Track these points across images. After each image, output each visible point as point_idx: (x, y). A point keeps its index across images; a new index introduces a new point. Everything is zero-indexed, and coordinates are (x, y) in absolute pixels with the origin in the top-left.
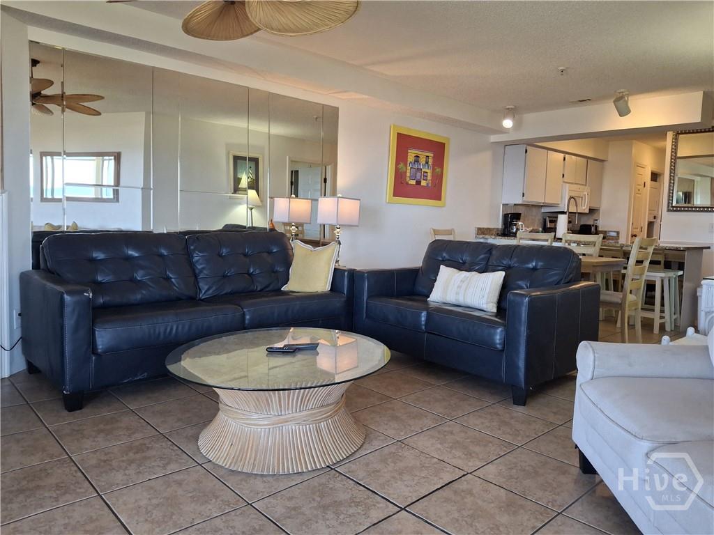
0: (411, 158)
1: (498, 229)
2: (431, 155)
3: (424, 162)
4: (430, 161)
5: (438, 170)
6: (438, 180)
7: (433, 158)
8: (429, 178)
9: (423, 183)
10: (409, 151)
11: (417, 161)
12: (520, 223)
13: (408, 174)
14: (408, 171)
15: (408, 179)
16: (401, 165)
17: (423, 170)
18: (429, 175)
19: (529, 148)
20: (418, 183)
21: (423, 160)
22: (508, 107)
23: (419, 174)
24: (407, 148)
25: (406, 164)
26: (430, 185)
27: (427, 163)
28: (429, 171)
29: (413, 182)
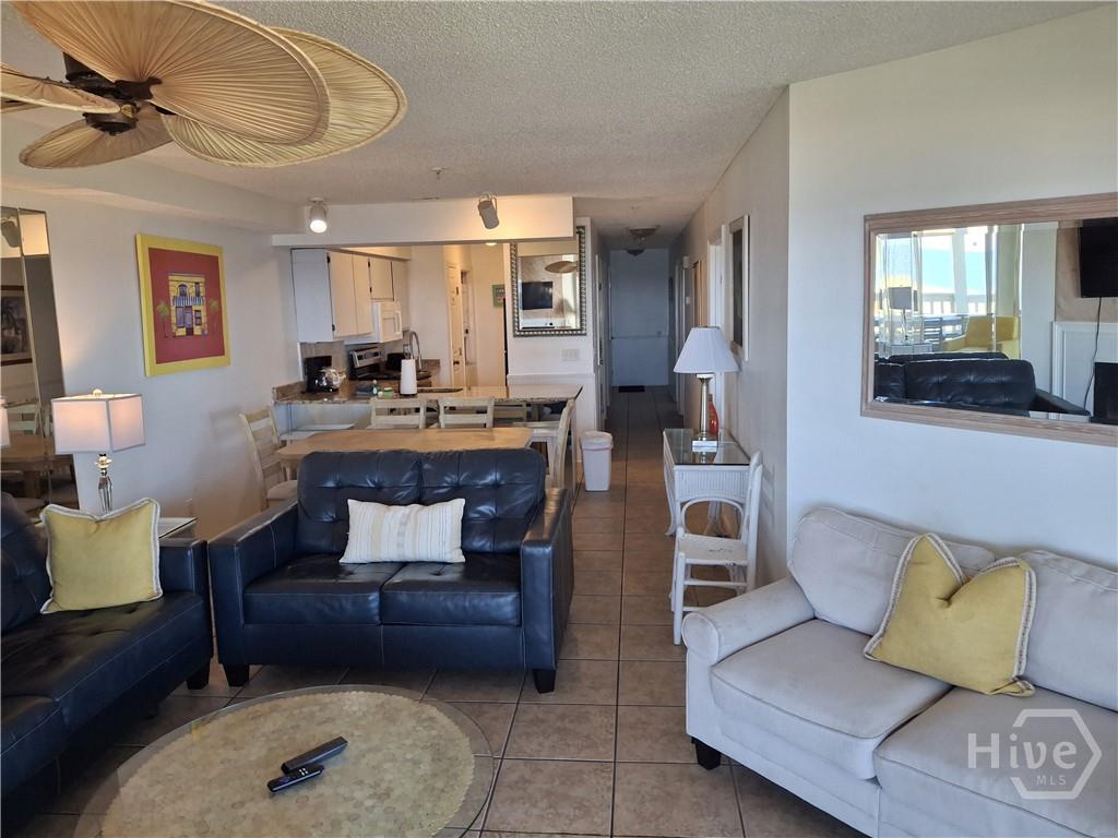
0: (174, 291)
1: (300, 383)
2: (201, 280)
3: (193, 295)
4: (202, 289)
5: (214, 304)
6: (216, 319)
7: (205, 283)
8: (204, 320)
9: (197, 331)
10: (170, 278)
11: (183, 294)
12: (332, 370)
13: (174, 320)
14: (173, 314)
15: (174, 327)
16: (162, 306)
17: (194, 308)
18: (203, 314)
19: (333, 255)
20: (190, 331)
21: (191, 291)
22: (315, 199)
23: (188, 316)
24: (167, 274)
25: (168, 304)
26: (206, 332)
27: (198, 294)
28: (202, 308)
29: (182, 332)
